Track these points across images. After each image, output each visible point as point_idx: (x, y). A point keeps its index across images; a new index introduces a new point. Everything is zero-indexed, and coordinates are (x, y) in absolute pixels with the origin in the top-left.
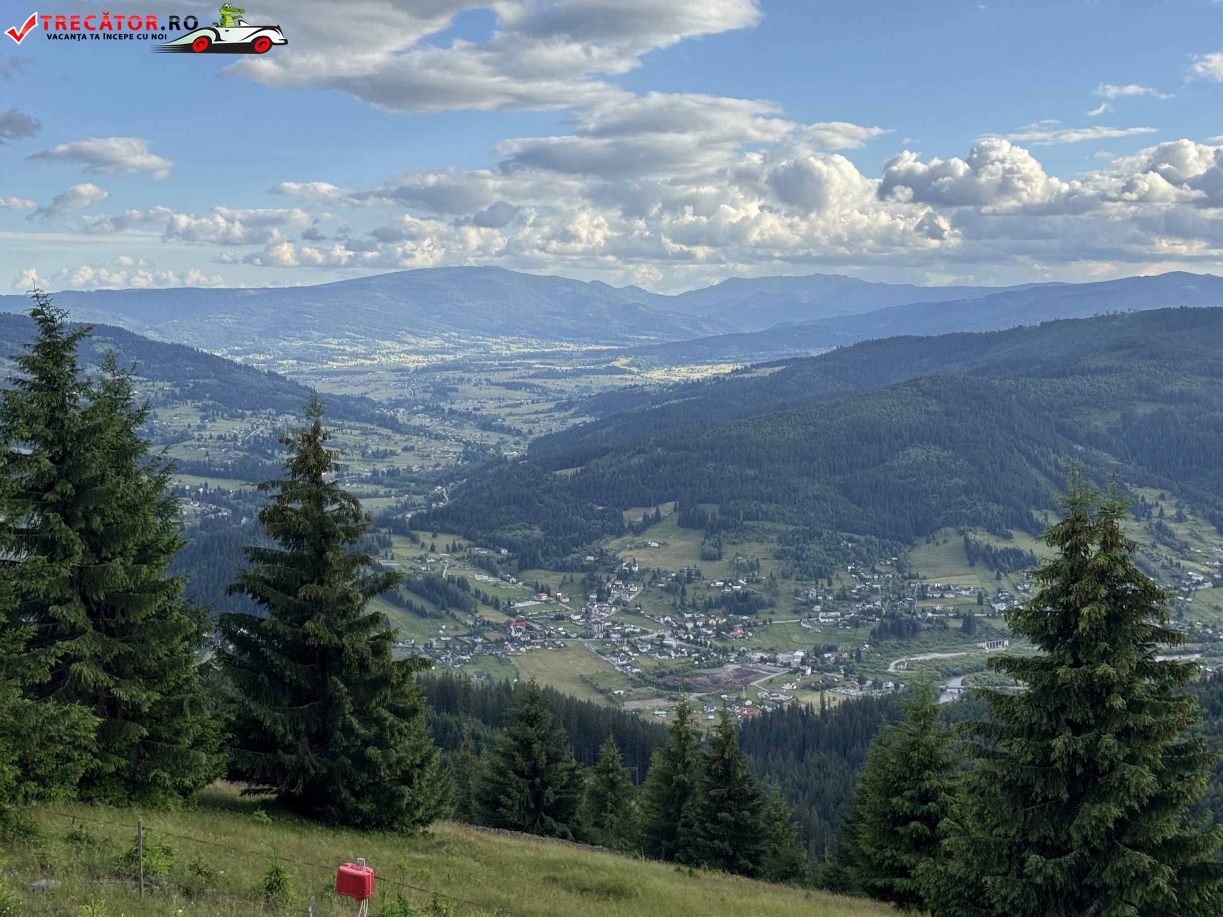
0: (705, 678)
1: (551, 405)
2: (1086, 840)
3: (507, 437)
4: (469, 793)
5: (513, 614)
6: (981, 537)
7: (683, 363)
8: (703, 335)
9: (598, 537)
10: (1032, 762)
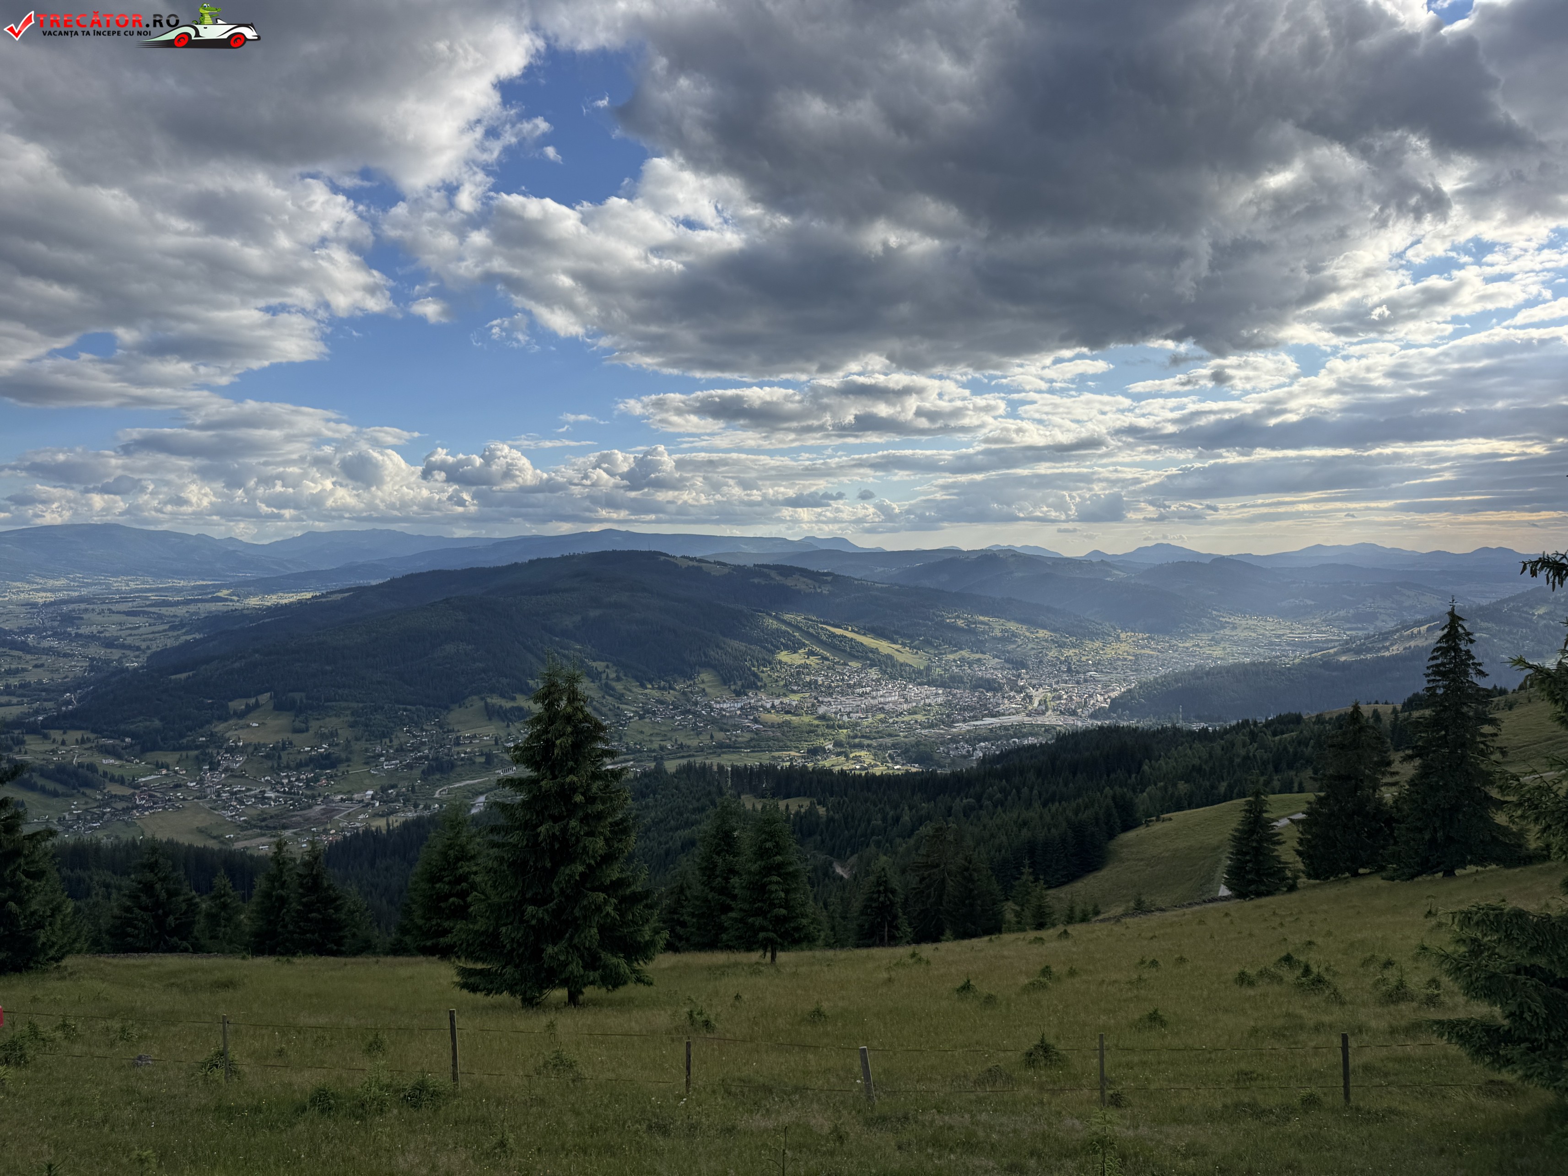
0: (298, 818)
1: (166, 627)
2: (562, 891)
3: (128, 652)
4: (100, 930)
5: (137, 787)
6: (495, 701)
7: (273, 592)
8: (289, 572)
9: (209, 722)
10: (527, 845)
